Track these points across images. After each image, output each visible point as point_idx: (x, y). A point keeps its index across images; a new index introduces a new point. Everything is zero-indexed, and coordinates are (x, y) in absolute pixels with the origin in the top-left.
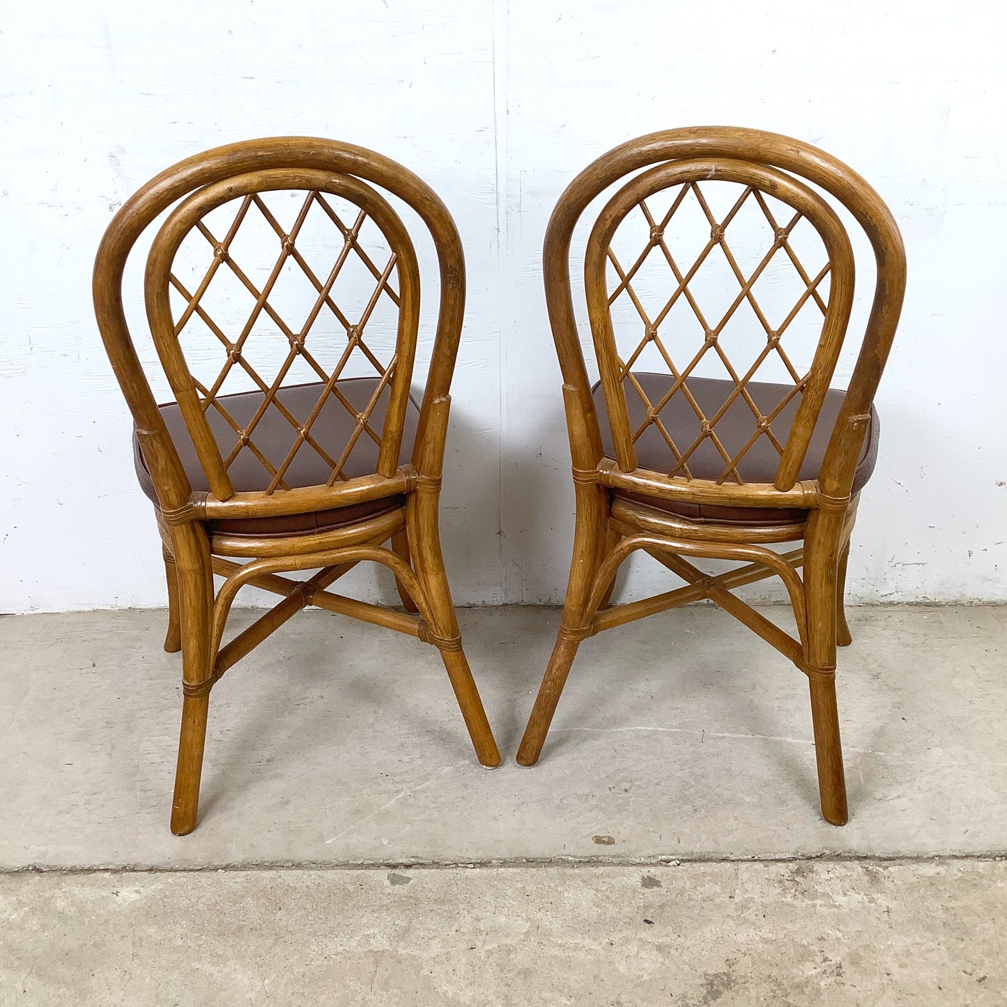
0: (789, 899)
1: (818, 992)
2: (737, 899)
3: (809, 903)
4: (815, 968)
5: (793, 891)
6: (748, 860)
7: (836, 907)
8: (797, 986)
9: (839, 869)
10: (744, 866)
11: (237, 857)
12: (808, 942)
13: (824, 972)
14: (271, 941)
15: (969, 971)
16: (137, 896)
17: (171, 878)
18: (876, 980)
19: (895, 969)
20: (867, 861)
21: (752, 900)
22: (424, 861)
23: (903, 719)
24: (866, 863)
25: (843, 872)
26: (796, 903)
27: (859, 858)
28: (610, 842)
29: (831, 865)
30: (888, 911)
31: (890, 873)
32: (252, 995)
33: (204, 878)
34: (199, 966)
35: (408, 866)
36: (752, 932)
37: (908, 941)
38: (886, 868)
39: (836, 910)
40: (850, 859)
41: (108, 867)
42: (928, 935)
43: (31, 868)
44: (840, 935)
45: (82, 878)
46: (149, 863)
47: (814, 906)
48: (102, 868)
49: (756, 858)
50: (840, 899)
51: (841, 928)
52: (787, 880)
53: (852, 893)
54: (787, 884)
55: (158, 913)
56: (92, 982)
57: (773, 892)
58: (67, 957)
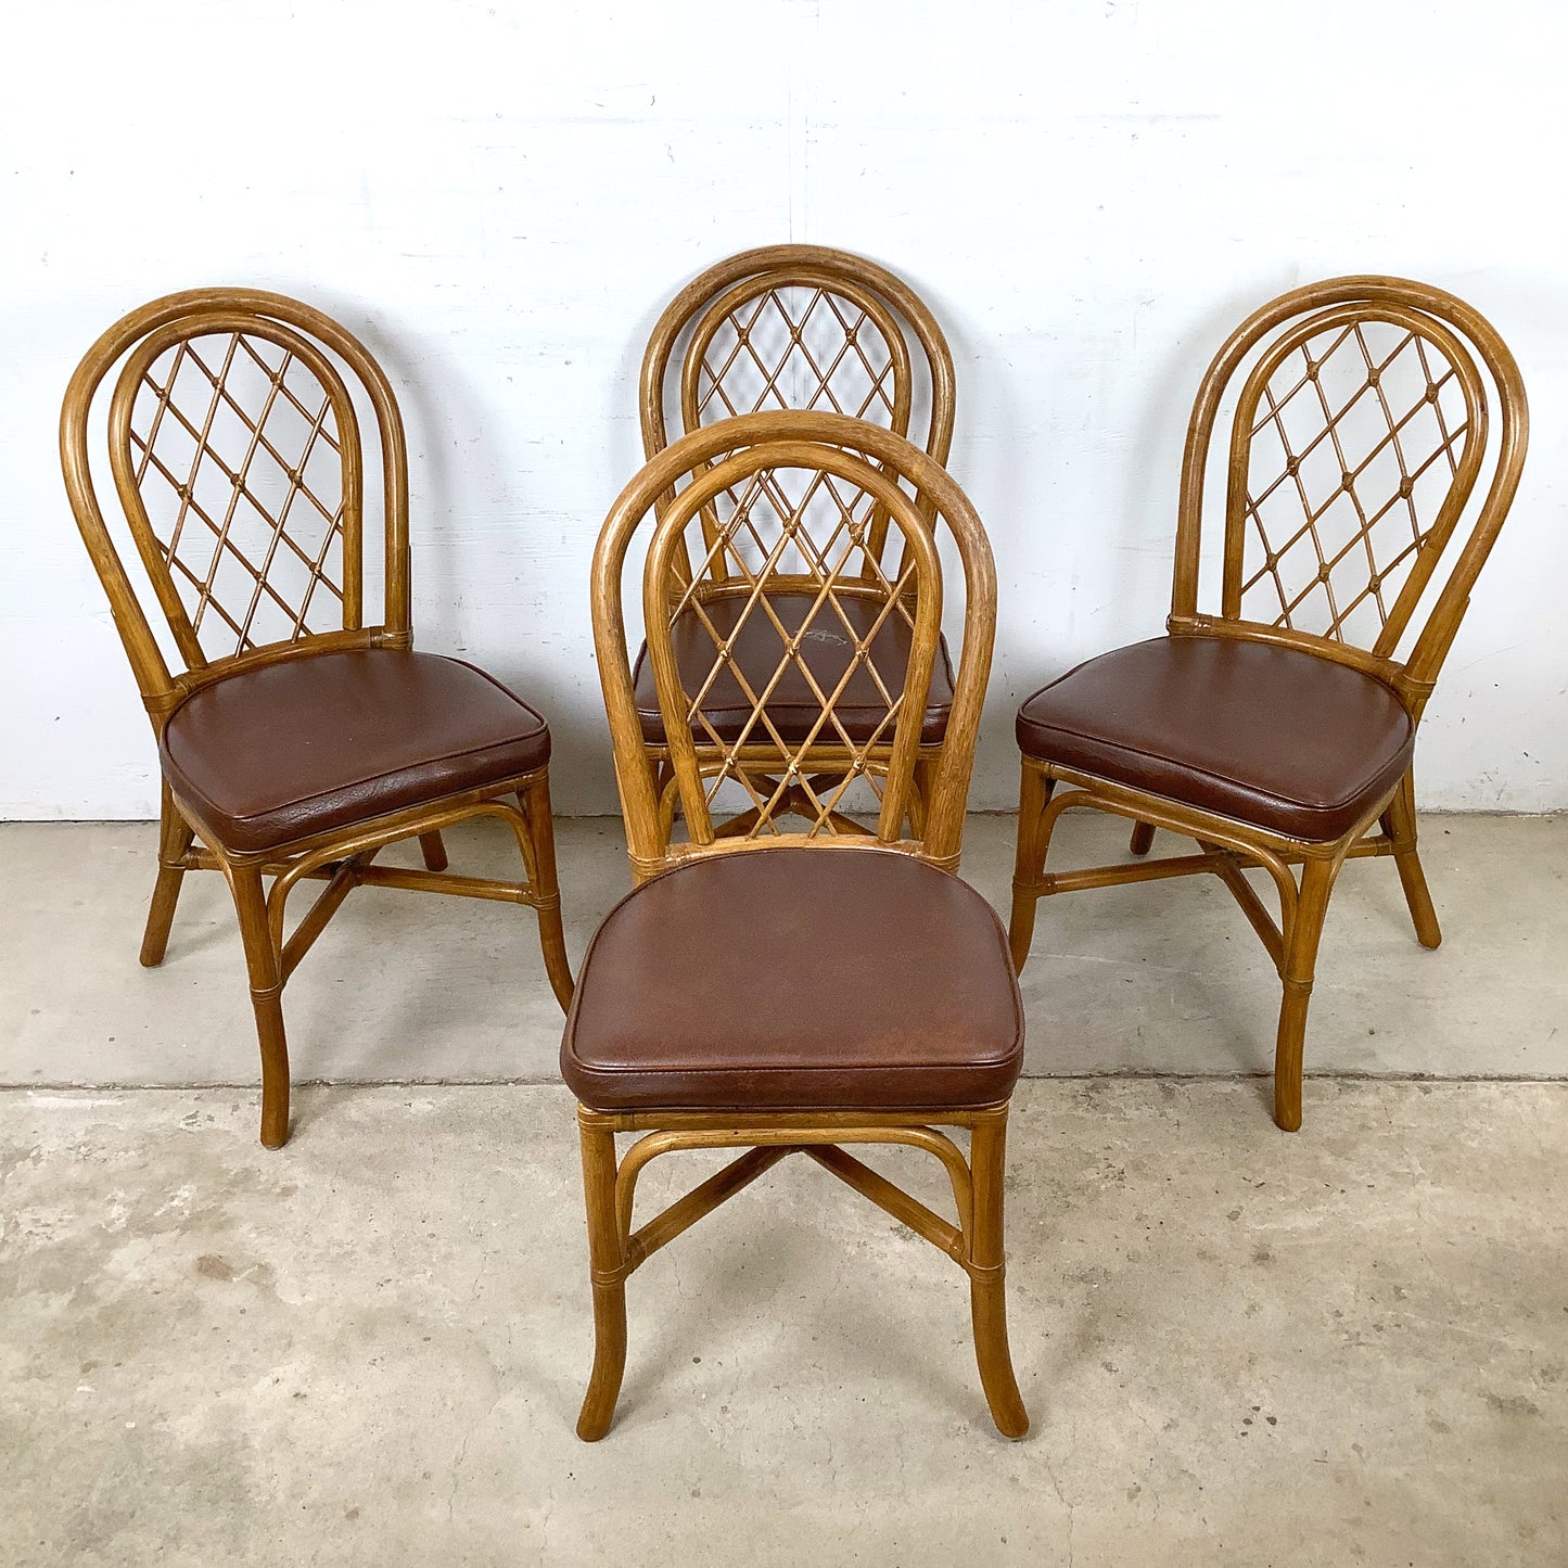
0: (1080, 1112)
1: (1098, 1193)
2: (1028, 1112)
3: (1100, 1116)
4: (1097, 1173)
5: (1085, 1105)
6: (1045, 1078)
7: (1125, 1120)
8: (1079, 1189)
9: (1135, 1086)
10: (1038, 1082)
11: (525, 1071)
12: (1094, 1151)
13: (1107, 1177)
14: (567, 1147)
15: (1249, 1178)
16: (431, 1107)
17: (462, 1091)
18: (1156, 1184)
19: (1175, 1175)
20: (1165, 1079)
21: (1043, 1113)
23: (1227, 938)
24: (1163, 1081)
25: (1139, 1088)
26: (1088, 1115)
27: (1157, 1075)
29: (1128, 1081)
30: (1178, 1125)
31: (1187, 1090)
32: (555, 1192)
33: (496, 1091)
34: (501, 1169)
37: (1193, 1150)
38: (1183, 1085)
39: (1126, 1123)
40: (1147, 1076)
41: (398, 1080)
42: (1214, 1146)
43: (318, 1081)
44: (1126, 1145)
45: (374, 1091)
46: (443, 1075)
47: (1105, 1119)
48: (391, 1081)
49: (1052, 1074)
50: (1132, 1113)
51: (1129, 1139)
52: (1081, 1095)
53: (1145, 1108)
54: (1080, 1099)
55: (454, 1122)
56: (398, 1183)
57: (1065, 1106)
58: (369, 1161)
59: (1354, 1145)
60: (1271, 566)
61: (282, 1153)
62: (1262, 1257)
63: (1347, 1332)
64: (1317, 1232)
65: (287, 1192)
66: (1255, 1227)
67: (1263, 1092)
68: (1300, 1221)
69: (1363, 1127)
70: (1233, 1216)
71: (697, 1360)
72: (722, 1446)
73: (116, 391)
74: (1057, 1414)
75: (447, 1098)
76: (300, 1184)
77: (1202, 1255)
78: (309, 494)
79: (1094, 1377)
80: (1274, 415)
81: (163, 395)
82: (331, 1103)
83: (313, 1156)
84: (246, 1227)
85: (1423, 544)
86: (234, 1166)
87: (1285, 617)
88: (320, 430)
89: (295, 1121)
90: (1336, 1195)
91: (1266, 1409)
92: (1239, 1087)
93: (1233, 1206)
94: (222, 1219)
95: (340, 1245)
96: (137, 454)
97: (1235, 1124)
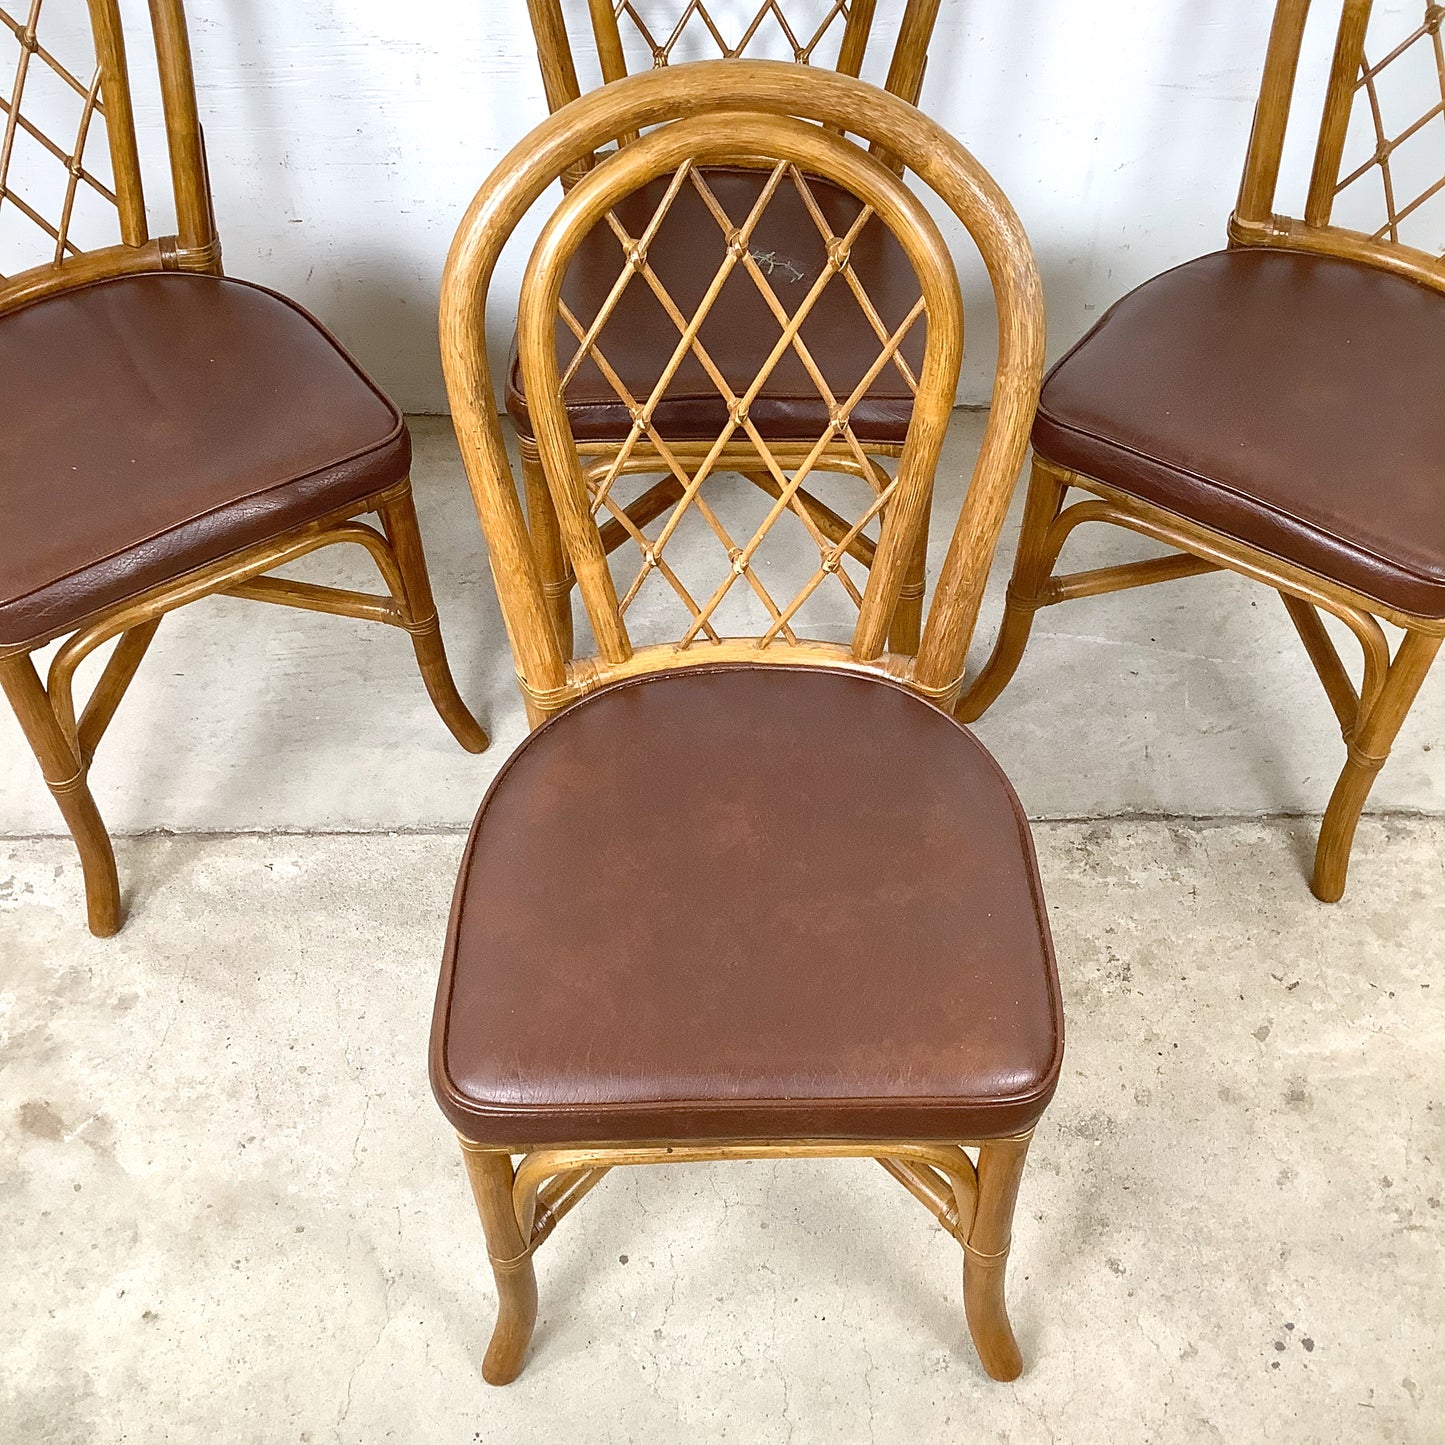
0: (1076, 876)
1: (1099, 1001)
3: (1101, 880)
4: (1098, 970)
5: (1082, 864)
7: (1131, 886)
8: (1076, 994)
9: (1142, 833)
11: (411, 818)
12: (1093, 936)
13: (1109, 975)
15: (1279, 975)
16: (296, 870)
17: (333, 845)
18: (1168, 986)
19: (1192, 972)
20: (1177, 821)
23: (1254, 604)
24: (1173, 825)
25: (1146, 837)
26: (1086, 880)
27: (1167, 817)
29: (1132, 827)
30: (1194, 893)
31: (1204, 838)
33: (376, 845)
34: (383, 967)
37: (1213, 933)
38: (1199, 831)
39: (1132, 891)
40: (1157, 818)
41: (254, 830)
42: (1238, 925)
43: (158, 830)
44: (1132, 925)
45: (225, 845)
46: (308, 823)
47: (1106, 885)
48: (247, 831)
49: (1043, 818)
50: (1138, 876)
51: (1135, 916)
52: (1078, 849)
53: (1154, 867)
54: (1078, 854)
55: (326, 894)
56: (262, 988)
58: (225, 955)
59: (1405, 924)
60: (1381, 158)
61: (116, 943)
62: (1296, 1098)
63: (1397, 1210)
64: (1362, 1058)
65: (125, 1004)
66: (1288, 1050)
67: (1298, 843)
68: (1339, 1041)
69: (1417, 895)
70: (1261, 1034)
71: (624, 1260)
72: (656, 1390)
74: (1054, 1338)
75: (316, 855)
76: (141, 992)
77: (1225, 1094)
78: (50, 60)
79: (1096, 1278)
82: (174, 864)
83: (156, 947)
84: (79, 1055)
86: (59, 962)
87: (1391, 228)
89: (131, 893)
90: (1384, 999)
91: (1302, 1328)
92: (1267, 834)
93: (1258, 1018)
94: (48, 1044)
95: (191, 1084)
97: (1263, 890)
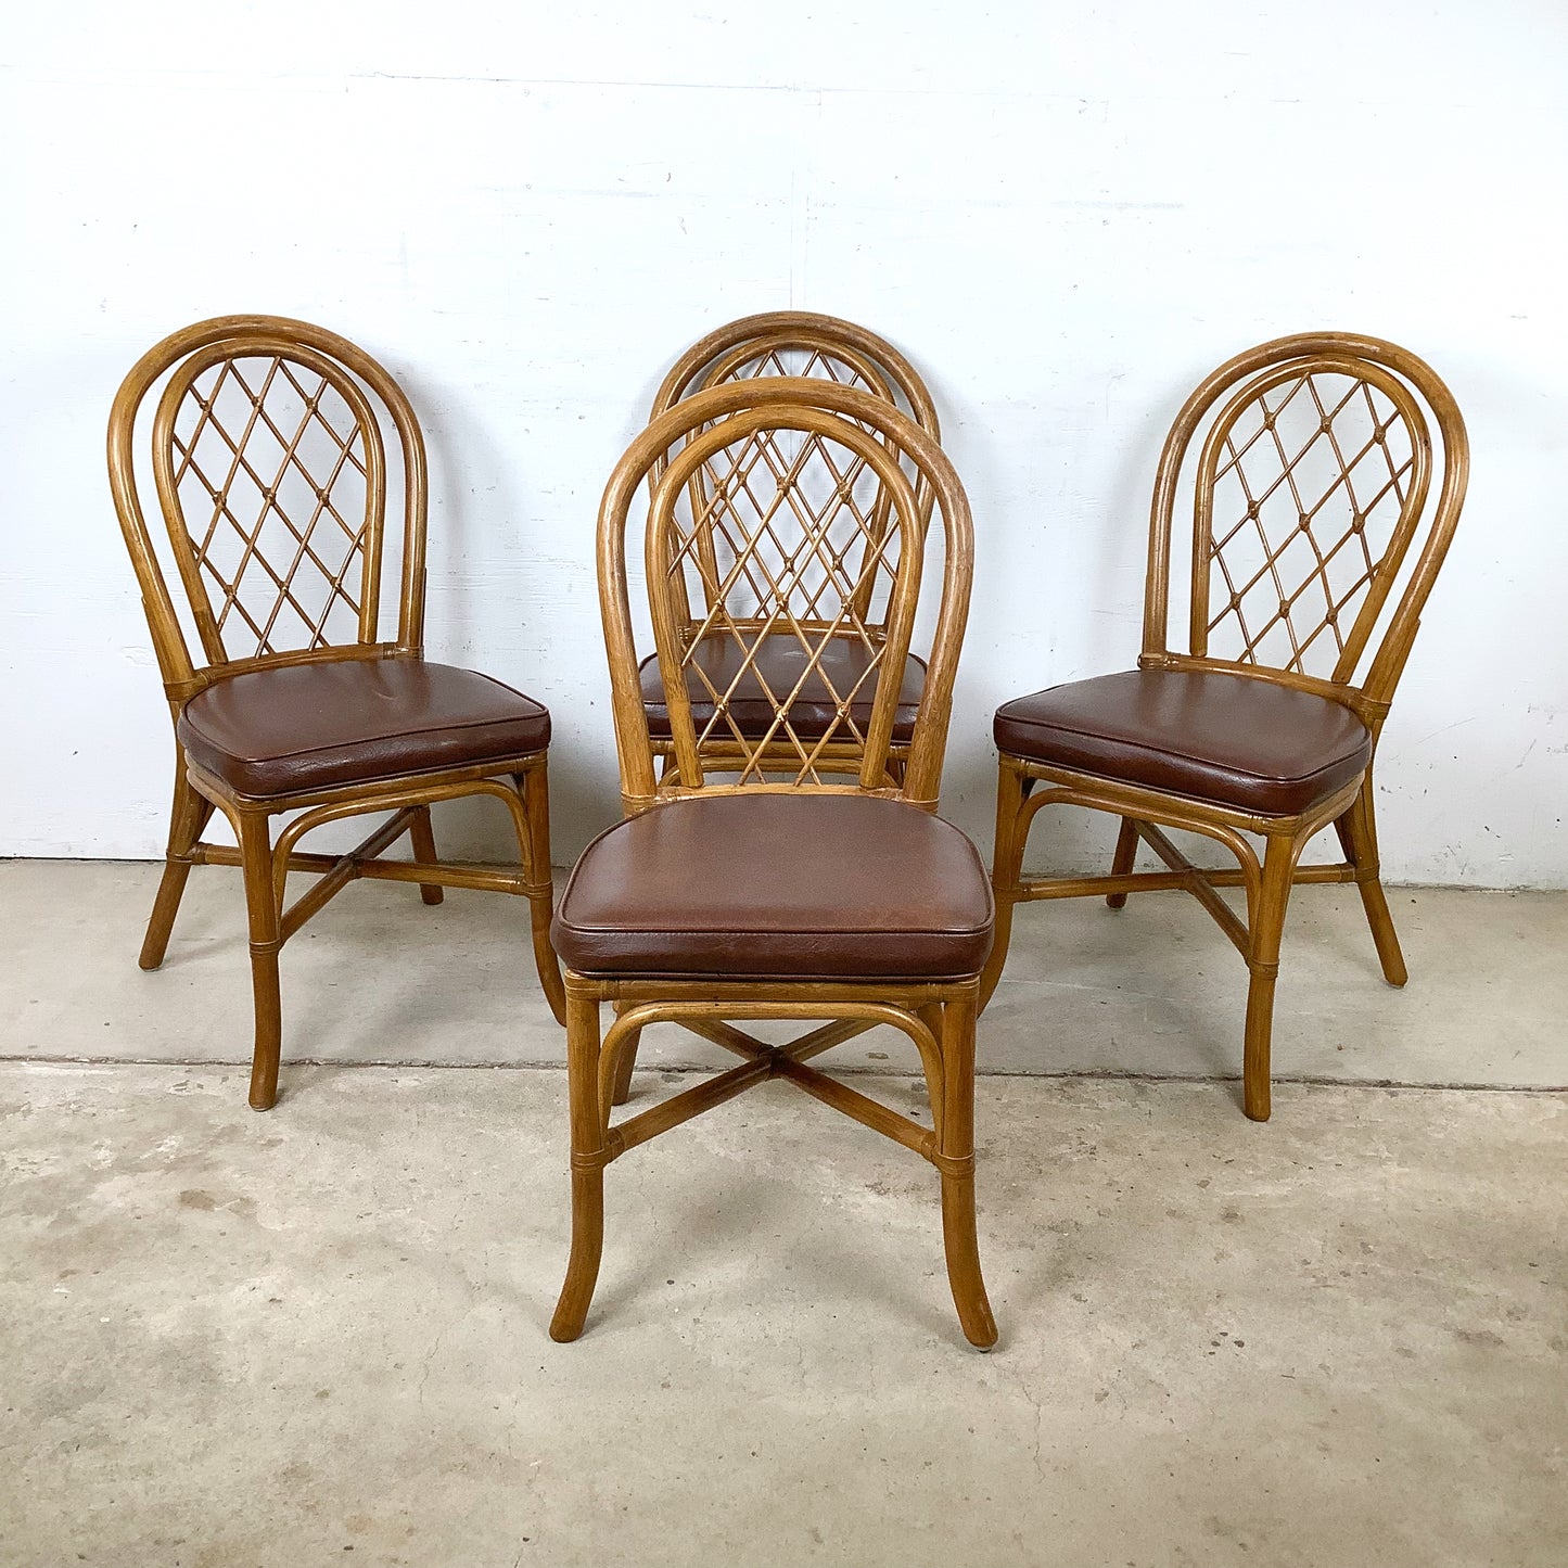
0: (1054, 1102)
1: (1070, 1163)
2: (1004, 1101)
3: (1074, 1105)
4: (1070, 1148)
5: (1059, 1097)
6: (1019, 1075)
7: (1098, 1108)
8: (1051, 1159)
9: (1108, 1084)
10: (1013, 1079)
11: (512, 1057)
12: (1067, 1131)
13: (1079, 1151)
14: (549, 1116)
15: (1218, 1155)
16: (416, 1083)
17: (448, 1072)
18: (1127, 1158)
19: (1148, 1154)
21: (1018, 1102)
22: (695, 1067)
23: (1200, 973)
24: (1136, 1080)
25: (1112, 1085)
26: (1061, 1105)
27: (1130, 1076)
28: (884, 1057)
29: (1101, 1080)
30: (1150, 1114)
31: (1159, 1087)
32: (536, 1151)
33: (481, 1072)
34: (483, 1131)
35: (684, 1071)
36: (1014, 1124)
37: (1165, 1133)
38: (1155, 1084)
39: (1099, 1111)
40: (1121, 1077)
41: (386, 1062)
42: (1185, 1130)
43: (308, 1060)
44: (1099, 1128)
45: (363, 1069)
46: (430, 1059)
47: (1078, 1107)
48: (379, 1062)
49: (1027, 1073)
50: (1104, 1104)
51: (1102, 1123)
52: (1055, 1089)
53: (1118, 1100)
54: (1054, 1092)
55: (441, 1095)
56: (384, 1140)
57: (1040, 1098)
58: (355, 1123)
59: (1323, 1133)
60: (1235, 604)
61: (268, 1114)
62: (1230, 1216)
63: (1314, 1277)
64: (1285, 1198)
65: (271, 1144)
66: (1224, 1192)
67: (1233, 1094)
68: (1267, 1190)
69: (1331, 1120)
70: (1203, 1184)
71: (670, 1282)
72: (693, 1349)
73: (164, 397)
74: (1025, 1332)
75: (436, 1076)
76: (286, 1138)
77: (1172, 1213)
78: (334, 514)
79: (1063, 1304)
80: (1235, 463)
81: (206, 407)
82: (317, 1078)
83: (299, 1117)
84: (228, 1171)
85: (1375, 574)
86: (221, 1122)
87: (1249, 652)
88: (348, 454)
89: (283, 1091)
90: (1304, 1171)
91: (1235, 1335)
92: (1210, 1087)
93: (1203, 1177)
94: (207, 1162)
95: (321, 1185)
96: (178, 458)
97: (1206, 1114)
